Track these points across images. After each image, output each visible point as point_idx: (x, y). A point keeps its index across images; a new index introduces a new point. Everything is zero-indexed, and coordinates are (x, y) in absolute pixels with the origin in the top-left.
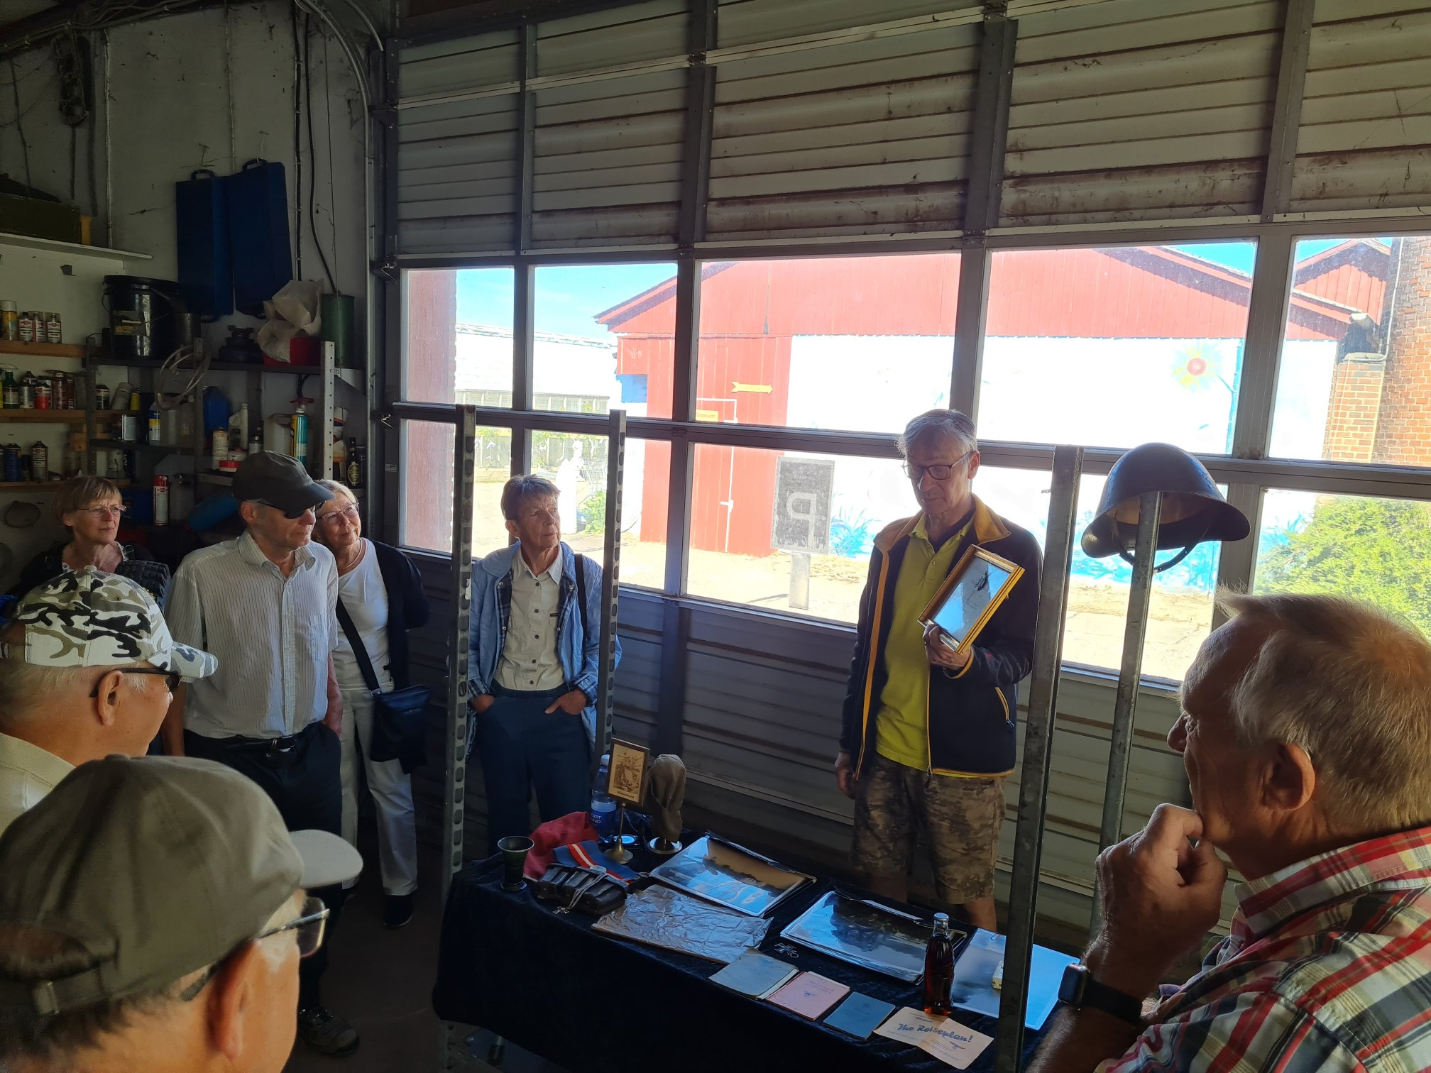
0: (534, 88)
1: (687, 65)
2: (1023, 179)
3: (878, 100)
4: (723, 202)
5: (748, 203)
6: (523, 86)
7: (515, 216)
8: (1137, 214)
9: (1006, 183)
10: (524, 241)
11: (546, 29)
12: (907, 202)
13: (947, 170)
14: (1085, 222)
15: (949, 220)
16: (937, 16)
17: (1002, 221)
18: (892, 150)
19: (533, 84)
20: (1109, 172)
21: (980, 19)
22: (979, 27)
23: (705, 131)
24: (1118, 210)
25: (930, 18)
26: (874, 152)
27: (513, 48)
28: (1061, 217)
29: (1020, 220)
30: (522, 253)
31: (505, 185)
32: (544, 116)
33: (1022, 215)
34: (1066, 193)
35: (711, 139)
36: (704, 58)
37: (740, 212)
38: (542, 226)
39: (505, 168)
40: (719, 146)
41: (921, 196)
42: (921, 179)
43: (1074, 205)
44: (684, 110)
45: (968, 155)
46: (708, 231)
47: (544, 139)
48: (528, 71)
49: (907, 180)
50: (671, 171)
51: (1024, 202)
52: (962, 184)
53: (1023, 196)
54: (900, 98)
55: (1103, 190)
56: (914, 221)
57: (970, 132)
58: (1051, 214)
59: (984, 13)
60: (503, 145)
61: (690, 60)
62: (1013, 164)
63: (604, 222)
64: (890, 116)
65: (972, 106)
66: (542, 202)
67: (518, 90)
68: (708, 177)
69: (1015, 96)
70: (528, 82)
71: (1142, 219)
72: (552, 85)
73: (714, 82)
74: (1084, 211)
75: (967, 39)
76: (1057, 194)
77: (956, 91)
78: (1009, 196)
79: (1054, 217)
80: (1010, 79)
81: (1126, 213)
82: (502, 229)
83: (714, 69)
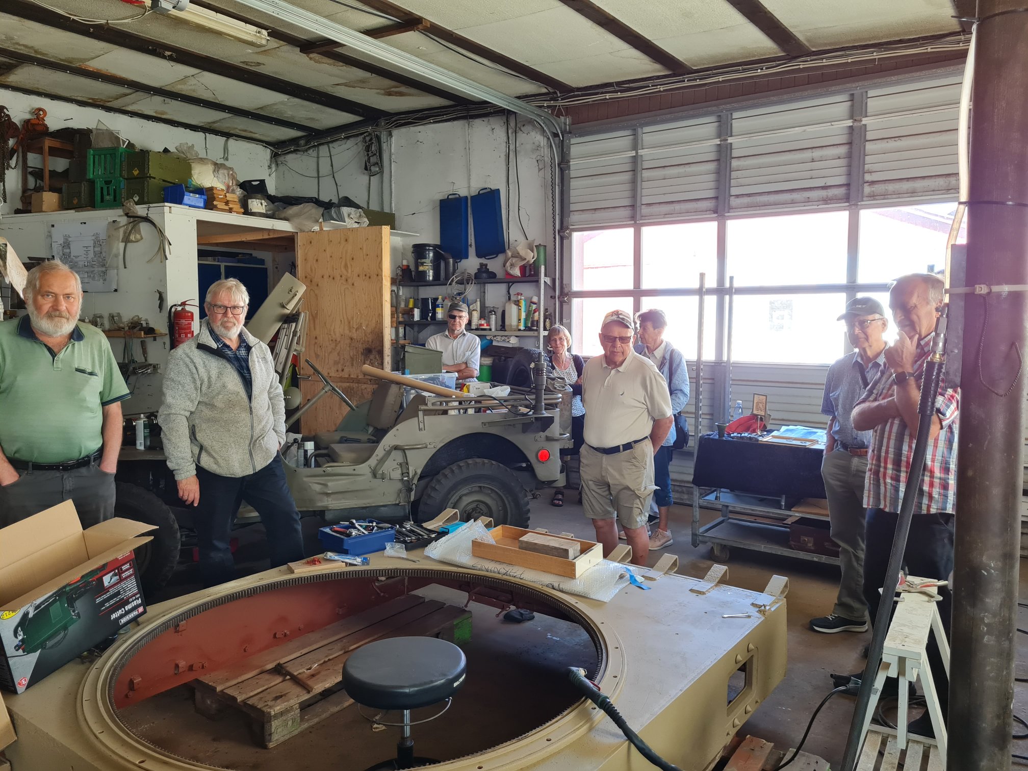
0: (642, 154)
1: (719, 143)
2: (873, 183)
3: (808, 155)
4: (737, 196)
5: (750, 196)
6: (637, 153)
7: (633, 206)
8: (920, 194)
9: (865, 184)
10: (638, 217)
11: (646, 129)
12: (823, 193)
13: (842, 180)
14: (899, 198)
15: (841, 199)
16: (833, 123)
17: (865, 199)
18: (815, 174)
19: (641, 152)
20: (908, 179)
21: (851, 124)
22: (851, 127)
23: (728, 169)
24: (912, 193)
25: (829, 124)
26: (808, 174)
27: (631, 137)
28: (889, 196)
29: (872, 198)
30: (638, 222)
31: (628, 194)
32: (646, 165)
33: (873, 196)
34: (891, 187)
35: (731, 171)
36: (727, 140)
37: (746, 200)
38: (645, 210)
39: (627, 187)
40: (734, 174)
41: (829, 190)
42: (828, 184)
43: (894, 192)
44: (718, 160)
45: (849, 174)
46: (730, 208)
47: (646, 174)
48: (639, 147)
49: (823, 185)
50: (712, 185)
51: (873, 192)
52: (848, 185)
53: (873, 189)
54: (817, 154)
55: (906, 186)
56: (826, 201)
57: (849, 166)
58: (884, 195)
59: (853, 122)
60: (627, 177)
61: (721, 141)
62: (868, 177)
63: (677, 207)
64: (813, 161)
65: (849, 156)
66: (645, 200)
67: (634, 155)
68: (730, 187)
69: (867, 152)
70: (639, 151)
71: (922, 196)
72: (651, 152)
73: (731, 149)
74: (898, 194)
75: (846, 131)
76: (887, 188)
77: (843, 150)
78: (867, 189)
79: (886, 196)
80: (865, 146)
81: (916, 194)
82: (627, 212)
83: (731, 144)
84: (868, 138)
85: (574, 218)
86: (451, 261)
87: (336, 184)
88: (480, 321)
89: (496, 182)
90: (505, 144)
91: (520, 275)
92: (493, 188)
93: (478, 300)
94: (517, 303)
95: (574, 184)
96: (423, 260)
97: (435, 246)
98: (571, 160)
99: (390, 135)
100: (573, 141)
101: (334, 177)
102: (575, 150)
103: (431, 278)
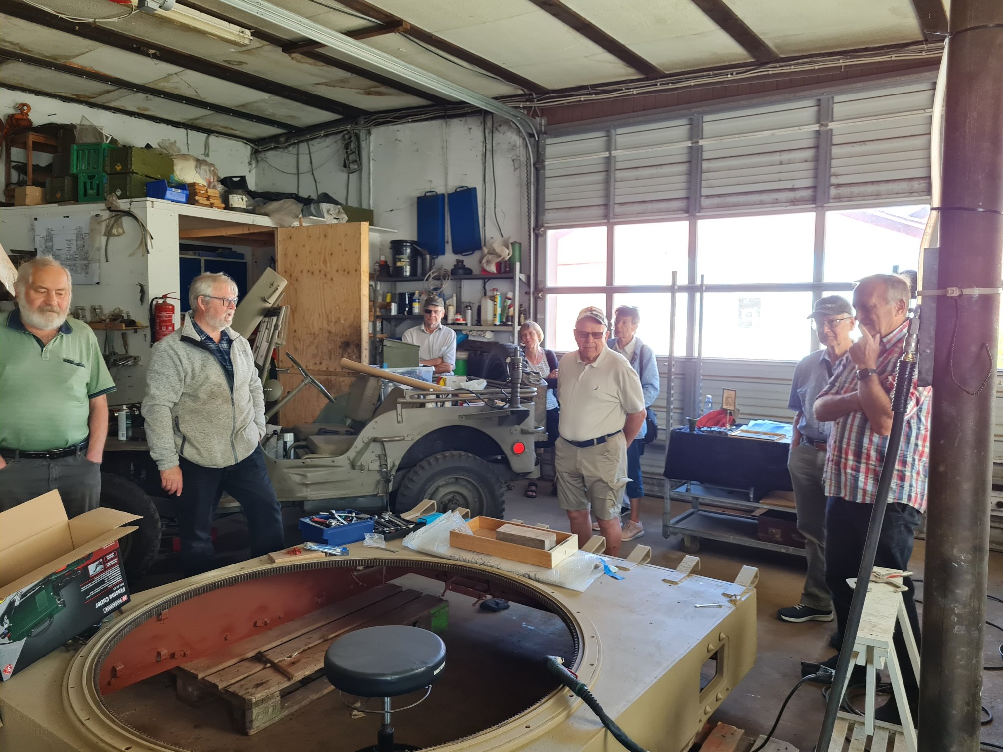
0: (615, 155)
1: (690, 145)
2: (838, 185)
3: (776, 158)
4: (708, 197)
5: (720, 197)
6: (610, 154)
7: (606, 206)
8: (884, 197)
9: (832, 187)
10: (611, 215)
11: (620, 131)
12: (791, 195)
13: (809, 182)
14: (864, 200)
15: (808, 201)
16: (800, 128)
17: (831, 201)
18: (782, 176)
19: (614, 153)
20: (872, 182)
21: (818, 129)
22: (818, 132)
23: (699, 170)
24: (877, 196)
25: (797, 128)
26: (776, 176)
27: (605, 138)
28: (854, 199)
29: (838, 200)
30: (611, 221)
31: (602, 193)
32: (619, 165)
33: (838, 198)
34: (856, 190)
35: (701, 173)
36: (698, 142)
37: (716, 201)
38: (618, 210)
39: (601, 186)
40: (704, 176)
41: (796, 192)
42: (796, 186)
43: (859, 194)
44: (689, 162)
45: (816, 177)
46: (701, 209)
47: (619, 174)
48: (613, 147)
49: (790, 186)
50: (683, 185)
51: (839, 194)
52: (815, 187)
53: (839, 192)
54: (785, 157)
55: (870, 189)
56: (794, 202)
57: (816, 169)
58: (850, 198)
59: (820, 127)
60: (601, 177)
61: (692, 143)
62: (834, 180)
63: (649, 207)
64: (781, 163)
65: (816, 159)
66: (618, 200)
67: (608, 155)
68: (701, 188)
69: (833, 156)
70: (613, 152)
71: (886, 199)
72: (625, 153)
73: (702, 151)
74: (864, 196)
75: (813, 135)
76: (852, 190)
77: (810, 154)
78: (833, 192)
79: (852, 199)
80: (831, 150)
81: (880, 197)
82: (600, 211)
83: (702, 146)
84: (834, 142)
85: (549, 216)
86: (428, 257)
87: (316, 181)
88: (456, 316)
89: (473, 180)
90: (482, 144)
91: (495, 271)
92: (470, 185)
93: (455, 295)
94: (493, 299)
95: (549, 183)
96: (401, 256)
97: (412, 243)
98: (546, 160)
99: (369, 133)
100: (549, 141)
101: (313, 174)
102: (550, 151)
103: (408, 274)
